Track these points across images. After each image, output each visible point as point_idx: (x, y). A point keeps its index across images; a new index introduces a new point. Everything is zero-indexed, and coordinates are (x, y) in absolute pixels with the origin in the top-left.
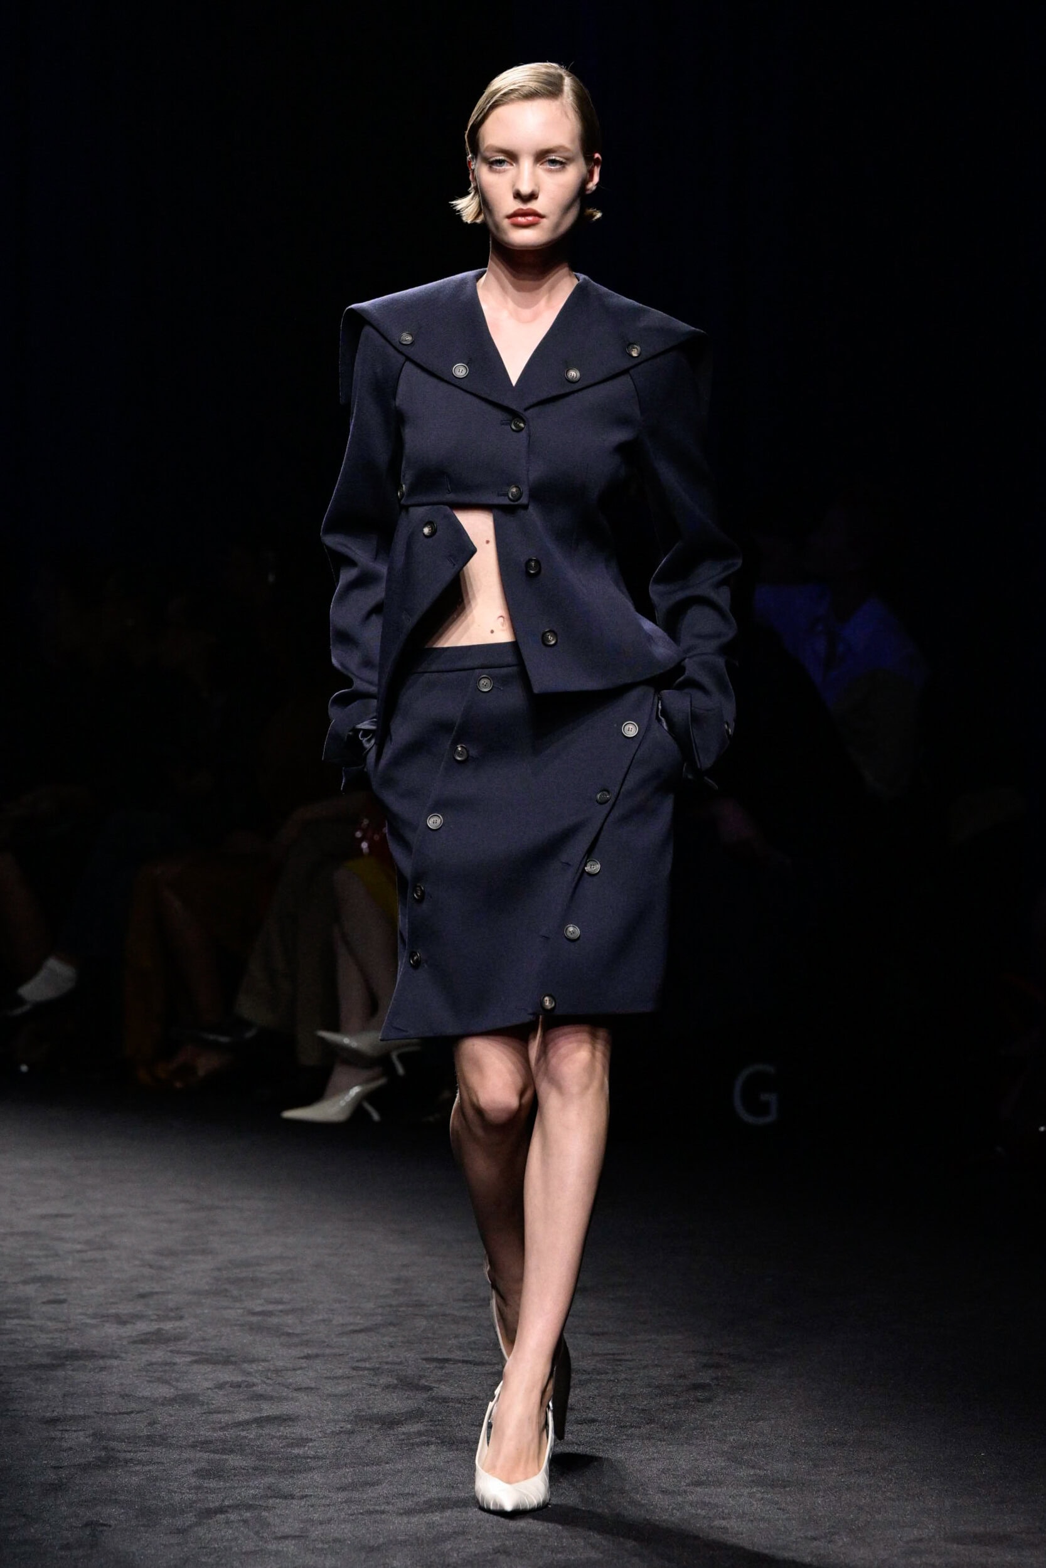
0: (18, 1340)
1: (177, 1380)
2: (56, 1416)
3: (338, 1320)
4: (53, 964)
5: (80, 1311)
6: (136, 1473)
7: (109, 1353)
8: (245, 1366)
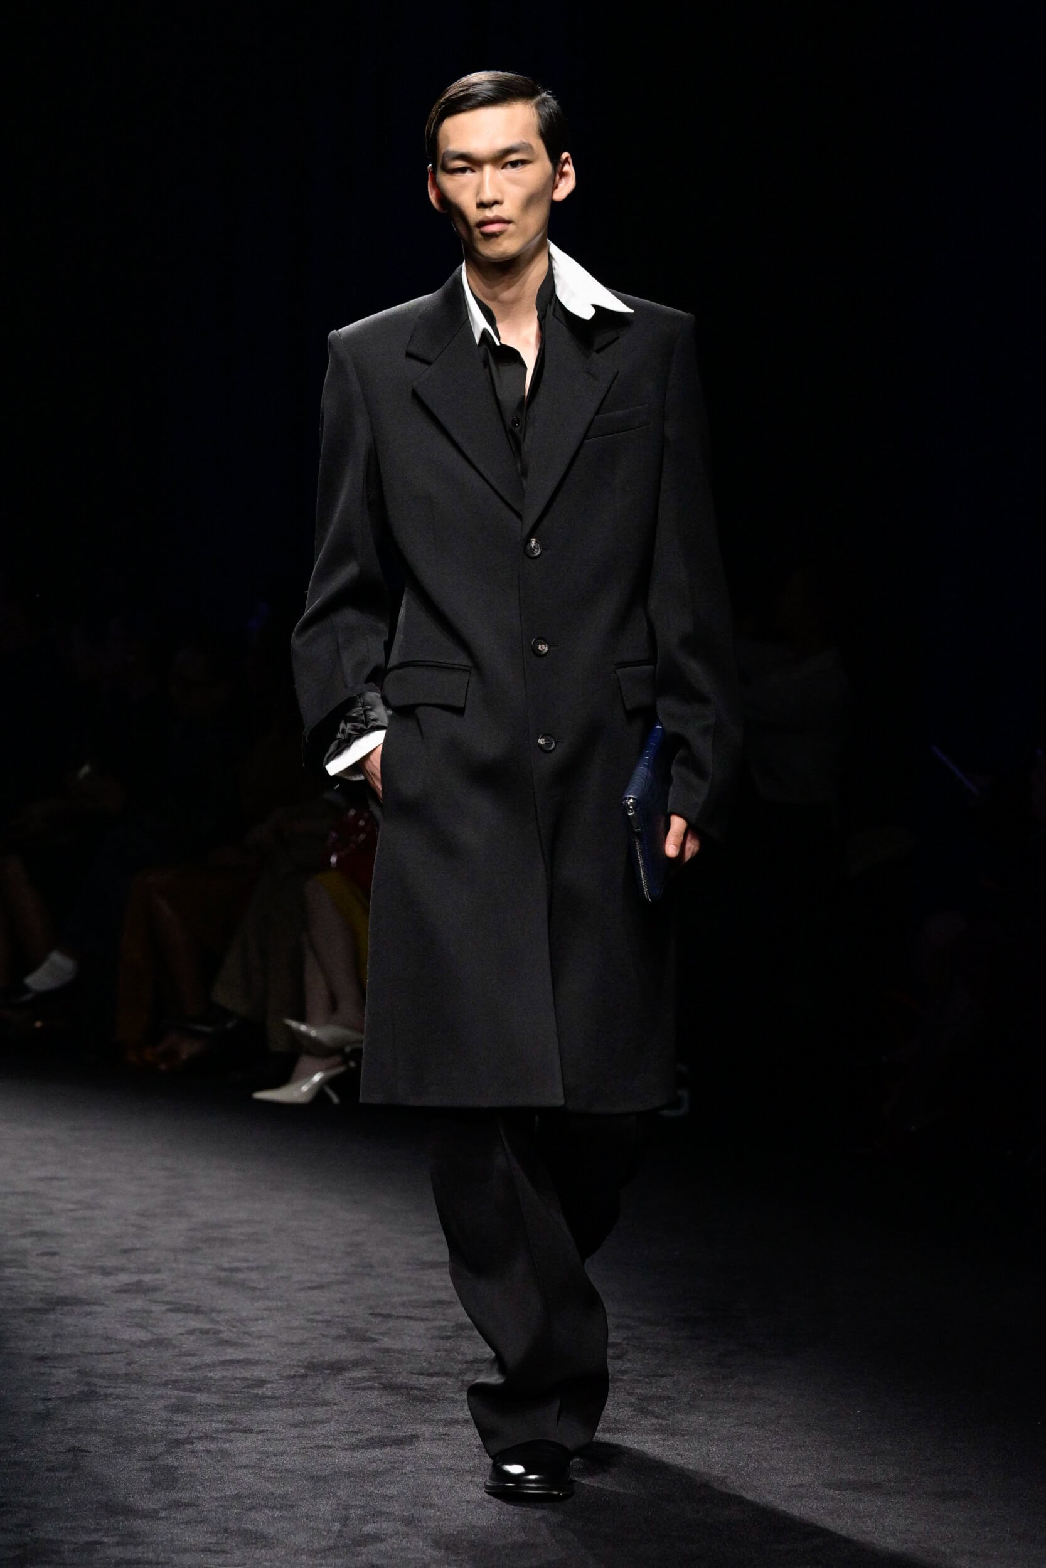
0: (14, 1286)
1: (153, 1326)
2: (46, 1354)
3: (297, 1278)
4: (56, 957)
5: (70, 1262)
6: (115, 1407)
7: (93, 1301)
8: (214, 1315)
